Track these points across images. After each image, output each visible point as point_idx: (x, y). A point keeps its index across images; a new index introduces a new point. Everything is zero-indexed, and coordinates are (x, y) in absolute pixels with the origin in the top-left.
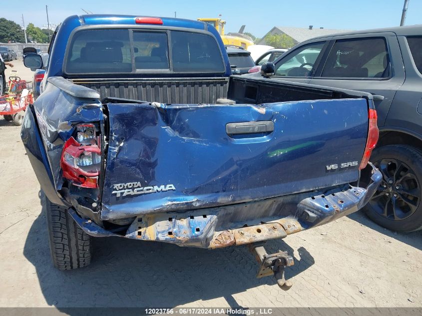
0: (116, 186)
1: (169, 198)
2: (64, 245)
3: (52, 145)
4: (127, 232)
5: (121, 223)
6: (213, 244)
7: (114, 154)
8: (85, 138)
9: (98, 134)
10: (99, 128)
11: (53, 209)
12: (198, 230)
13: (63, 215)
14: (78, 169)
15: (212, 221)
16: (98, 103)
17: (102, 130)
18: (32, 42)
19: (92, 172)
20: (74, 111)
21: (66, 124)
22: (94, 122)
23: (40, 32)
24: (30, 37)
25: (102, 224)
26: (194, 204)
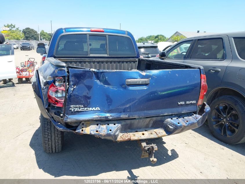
0: (71, 106)
1: (97, 114)
2: (49, 139)
3: (44, 87)
4: (77, 129)
5: (74, 125)
6: (119, 139)
7: (71, 91)
8: (59, 84)
9: (64, 82)
10: (65, 79)
11: (44, 121)
12: (111, 130)
13: (49, 124)
14: (55, 98)
15: (118, 127)
16: (65, 68)
17: (66, 80)
18: (43, 40)
19: (61, 99)
20: (54, 72)
21: (50, 77)
22: (63, 77)
23: (47, 35)
24: (42, 38)
25: (65, 124)
26: (109, 118)
